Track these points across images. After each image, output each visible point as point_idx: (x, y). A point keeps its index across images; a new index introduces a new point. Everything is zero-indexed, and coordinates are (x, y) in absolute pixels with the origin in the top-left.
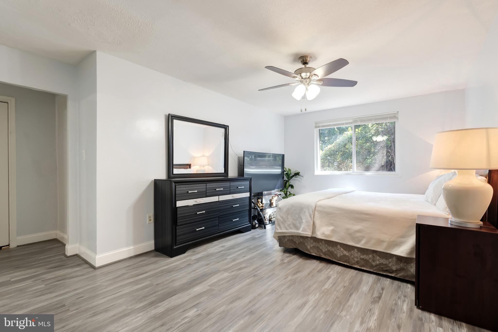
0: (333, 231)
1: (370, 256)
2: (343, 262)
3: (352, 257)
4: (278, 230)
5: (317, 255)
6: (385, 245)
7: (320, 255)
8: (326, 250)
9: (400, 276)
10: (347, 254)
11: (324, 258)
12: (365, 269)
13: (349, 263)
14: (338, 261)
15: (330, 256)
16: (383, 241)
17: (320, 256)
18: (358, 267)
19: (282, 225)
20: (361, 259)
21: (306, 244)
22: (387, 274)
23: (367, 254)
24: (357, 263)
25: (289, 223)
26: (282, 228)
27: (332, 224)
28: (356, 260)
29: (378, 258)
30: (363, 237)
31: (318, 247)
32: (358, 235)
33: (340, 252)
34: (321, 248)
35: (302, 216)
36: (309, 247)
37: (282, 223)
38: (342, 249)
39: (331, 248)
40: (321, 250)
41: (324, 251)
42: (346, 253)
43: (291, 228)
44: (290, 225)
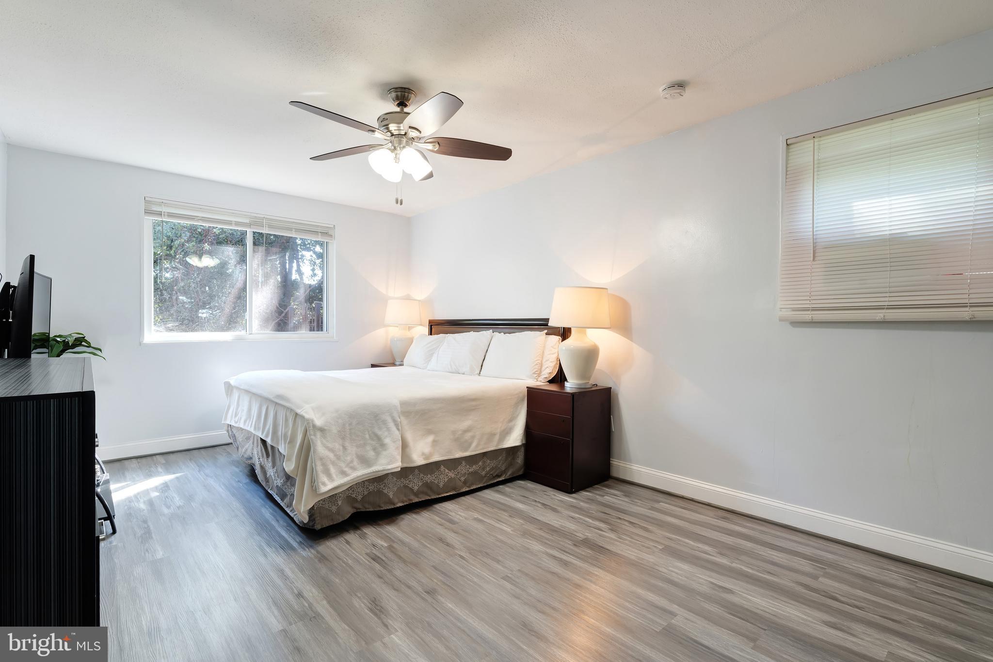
0: (435, 443)
1: (480, 463)
2: (447, 493)
3: (458, 476)
4: (324, 484)
5: (405, 504)
6: (497, 437)
7: (410, 500)
8: (420, 484)
9: (510, 475)
10: (453, 476)
11: (417, 502)
12: (474, 487)
13: (454, 489)
14: (439, 495)
15: (426, 494)
16: (495, 434)
17: (411, 502)
18: (467, 489)
19: (333, 470)
20: (469, 473)
21: (385, 491)
22: (498, 480)
23: (476, 463)
24: (465, 483)
25: (349, 458)
26: (334, 476)
27: (430, 432)
28: (463, 479)
29: (488, 461)
30: (473, 437)
31: (406, 487)
32: (468, 436)
33: (443, 478)
34: (410, 486)
35: (379, 433)
36: (391, 495)
37: (333, 463)
38: (447, 471)
39: (429, 478)
40: (411, 490)
41: (416, 488)
42: (451, 475)
43: (354, 469)
44: (352, 462)
